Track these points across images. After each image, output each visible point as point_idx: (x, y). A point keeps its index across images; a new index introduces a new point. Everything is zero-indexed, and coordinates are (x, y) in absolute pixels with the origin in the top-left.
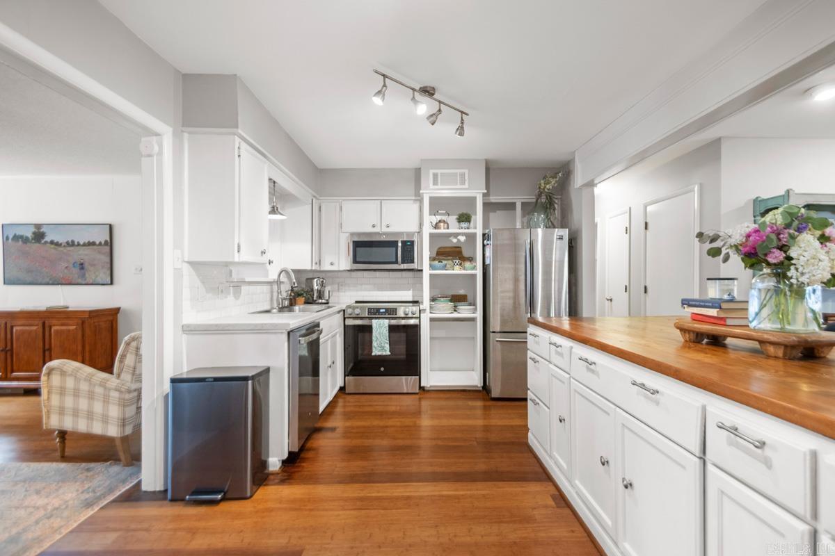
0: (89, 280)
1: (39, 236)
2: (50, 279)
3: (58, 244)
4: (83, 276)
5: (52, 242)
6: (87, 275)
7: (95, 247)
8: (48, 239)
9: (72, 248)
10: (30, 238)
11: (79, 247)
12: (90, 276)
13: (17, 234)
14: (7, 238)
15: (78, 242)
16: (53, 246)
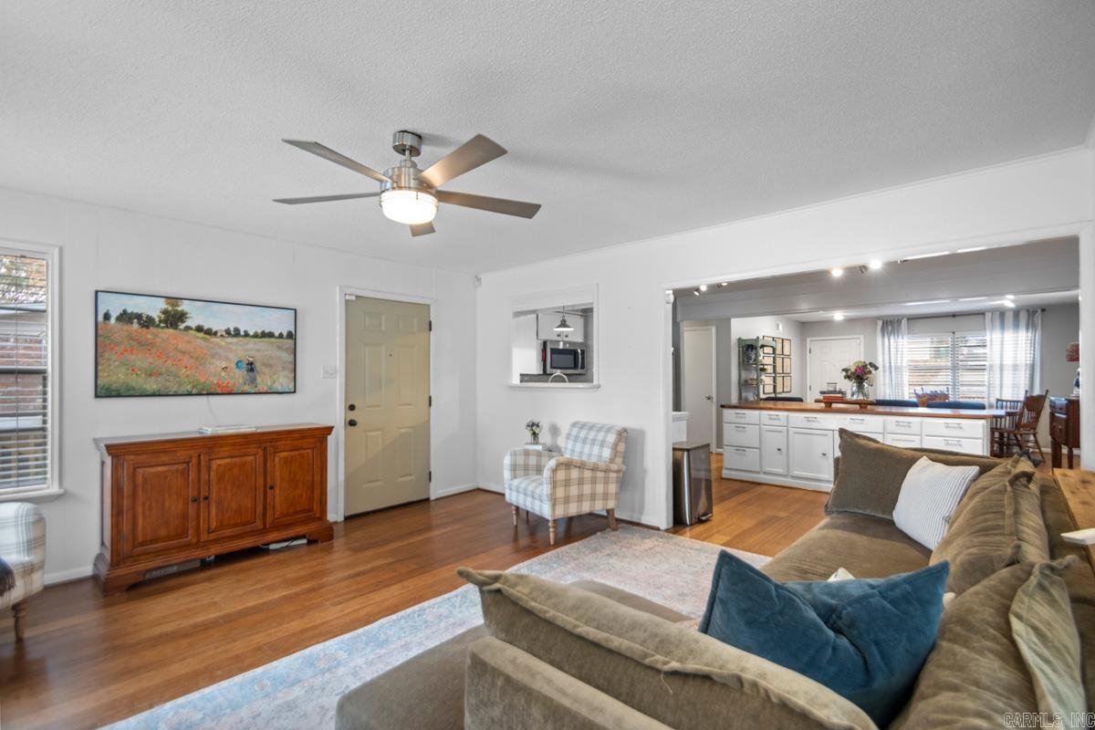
0: (262, 387)
1: (174, 319)
2: (194, 387)
3: (209, 332)
4: (253, 381)
5: (199, 329)
6: (259, 380)
7: (272, 340)
8: (192, 322)
9: (235, 340)
10: (157, 320)
11: (248, 339)
12: (263, 381)
13: (129, 311)
14: (107, 317)
15: (246, 332)
16: (201, 335)
